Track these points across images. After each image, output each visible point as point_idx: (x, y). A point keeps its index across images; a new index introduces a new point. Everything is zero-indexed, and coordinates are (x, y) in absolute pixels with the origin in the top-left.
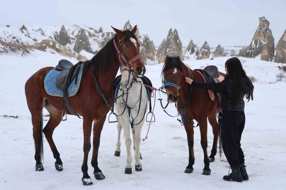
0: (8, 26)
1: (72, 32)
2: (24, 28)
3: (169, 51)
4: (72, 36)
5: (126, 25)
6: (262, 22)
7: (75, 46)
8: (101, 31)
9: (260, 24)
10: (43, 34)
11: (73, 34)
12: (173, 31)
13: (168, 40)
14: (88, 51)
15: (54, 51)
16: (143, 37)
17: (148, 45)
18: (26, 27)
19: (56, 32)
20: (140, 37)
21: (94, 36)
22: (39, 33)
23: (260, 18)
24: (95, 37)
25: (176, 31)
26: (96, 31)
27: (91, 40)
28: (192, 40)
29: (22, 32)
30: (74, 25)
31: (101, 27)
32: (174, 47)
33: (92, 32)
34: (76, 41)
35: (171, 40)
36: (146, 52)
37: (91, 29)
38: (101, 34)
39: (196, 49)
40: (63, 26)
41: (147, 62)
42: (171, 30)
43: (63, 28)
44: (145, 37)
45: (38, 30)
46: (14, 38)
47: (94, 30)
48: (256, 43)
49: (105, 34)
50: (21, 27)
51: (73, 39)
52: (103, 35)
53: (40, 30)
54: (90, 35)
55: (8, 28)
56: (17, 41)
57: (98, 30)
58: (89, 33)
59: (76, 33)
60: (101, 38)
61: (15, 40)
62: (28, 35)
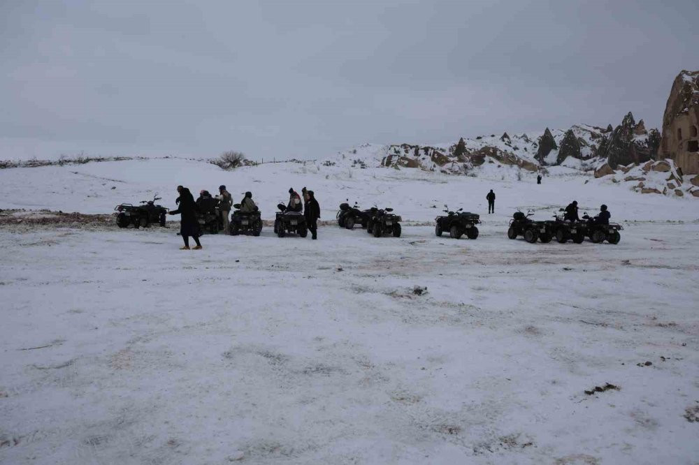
0: (493, 136)
2: (505, 135)
5: (625, 119)
8: (609, 128)
14: (576, 157)
16: (649, 132)
18: (508, 134)
22: (522, 140)
26: (603, 131)
29: (504, 141)
31: (610, 125)
33: (598, 132)
34: (563, 145)
40: (547, 128)
43: (547, 131)
44: (653, 133)
45: (522, 137)
47: (600, 129)
50: (503, 135)
53: (524, 136)
57: (606, 128)
62: (509, 144)
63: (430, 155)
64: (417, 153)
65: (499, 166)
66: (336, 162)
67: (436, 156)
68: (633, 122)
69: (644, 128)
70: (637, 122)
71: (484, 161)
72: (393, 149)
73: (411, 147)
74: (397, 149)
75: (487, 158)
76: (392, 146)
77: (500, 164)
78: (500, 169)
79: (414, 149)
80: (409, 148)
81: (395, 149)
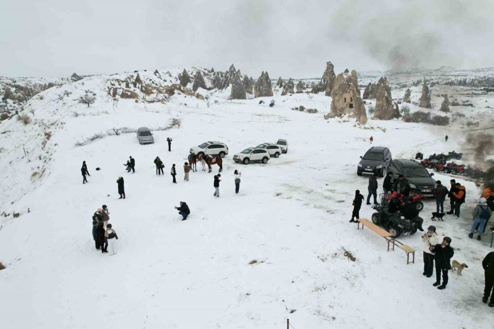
0: (145, 71)
1: (191, 73)
2: (156, 72)
3: (262, 88)
4: (191, 76)
5: (231, 68)
6: (328, 66)
7: (194, 84)
8: (213, 70)
9: (327, 67)
10: (170, 76)
11: (192, 74)
12: (265, 73)
13: (262, 80)
14: (204, 88)
15: (180, 92)
16: (243, 76)
17: (247, 83)
18: (158, 70)
19: (180, 74)
20: (241, 77)
21: (207, 75)
22: (167, 75)
23: (327, 63)
24: (209, 76)
25: (267, 73)
26: (209, 71)
27: (205, 79)
28: (280, 77)
29: (156, 75)
30: (193, 67)
31: (212, 68)
32: (266, 85)
33: (206, 72)
34: (195, 80)
35: (264, 80)
36: (246, 88)
37: (205, 69)
38: (213, 73)
39: (283, 84)
40: (185, 69)
41: (247, 95)
42: (263, 72)
43: (185, 71)
44: (245, 76)
46: (151, 80)
47: (207, 70)
48: (324, 81)
49: (216, 73)
50: (155, 71)
51: (192, 78)
52: (214, 74)
53: (168, 72)
54: (205, 74)
55: (145, 72)
56: (153, 83)
58: (204, 73)
59: (194, 73)
60: (213, 76)
61: (151, 82)
62: (160, 77)
63: (139, 88)
64: (127, 86)
65: (185, 97)
66: (72, 91)
67: (144, 89)
68: (235, 70)
69: (240, 74)
70: (237, 71)
71: (174, 93)
72: (109, 82)
73: (123, 82)
74: (112, 82)
75: (176, 91)
76: (108, 80)
77: (185, 95)
78: (186, 98)
79: (125, 83)
80: (121, 82)
81: (111, 83)
